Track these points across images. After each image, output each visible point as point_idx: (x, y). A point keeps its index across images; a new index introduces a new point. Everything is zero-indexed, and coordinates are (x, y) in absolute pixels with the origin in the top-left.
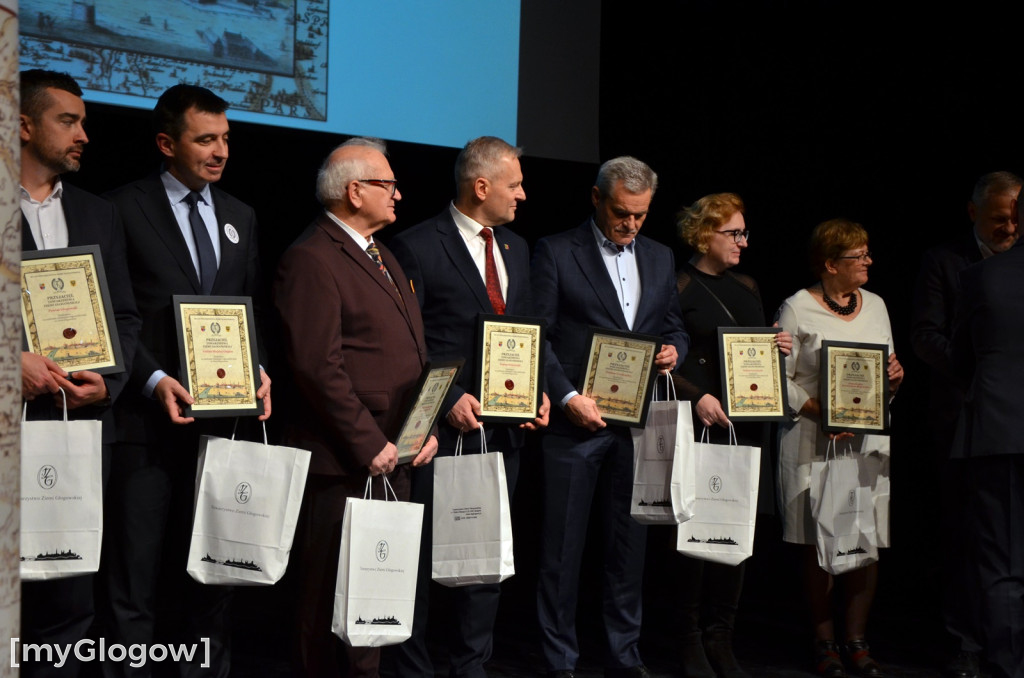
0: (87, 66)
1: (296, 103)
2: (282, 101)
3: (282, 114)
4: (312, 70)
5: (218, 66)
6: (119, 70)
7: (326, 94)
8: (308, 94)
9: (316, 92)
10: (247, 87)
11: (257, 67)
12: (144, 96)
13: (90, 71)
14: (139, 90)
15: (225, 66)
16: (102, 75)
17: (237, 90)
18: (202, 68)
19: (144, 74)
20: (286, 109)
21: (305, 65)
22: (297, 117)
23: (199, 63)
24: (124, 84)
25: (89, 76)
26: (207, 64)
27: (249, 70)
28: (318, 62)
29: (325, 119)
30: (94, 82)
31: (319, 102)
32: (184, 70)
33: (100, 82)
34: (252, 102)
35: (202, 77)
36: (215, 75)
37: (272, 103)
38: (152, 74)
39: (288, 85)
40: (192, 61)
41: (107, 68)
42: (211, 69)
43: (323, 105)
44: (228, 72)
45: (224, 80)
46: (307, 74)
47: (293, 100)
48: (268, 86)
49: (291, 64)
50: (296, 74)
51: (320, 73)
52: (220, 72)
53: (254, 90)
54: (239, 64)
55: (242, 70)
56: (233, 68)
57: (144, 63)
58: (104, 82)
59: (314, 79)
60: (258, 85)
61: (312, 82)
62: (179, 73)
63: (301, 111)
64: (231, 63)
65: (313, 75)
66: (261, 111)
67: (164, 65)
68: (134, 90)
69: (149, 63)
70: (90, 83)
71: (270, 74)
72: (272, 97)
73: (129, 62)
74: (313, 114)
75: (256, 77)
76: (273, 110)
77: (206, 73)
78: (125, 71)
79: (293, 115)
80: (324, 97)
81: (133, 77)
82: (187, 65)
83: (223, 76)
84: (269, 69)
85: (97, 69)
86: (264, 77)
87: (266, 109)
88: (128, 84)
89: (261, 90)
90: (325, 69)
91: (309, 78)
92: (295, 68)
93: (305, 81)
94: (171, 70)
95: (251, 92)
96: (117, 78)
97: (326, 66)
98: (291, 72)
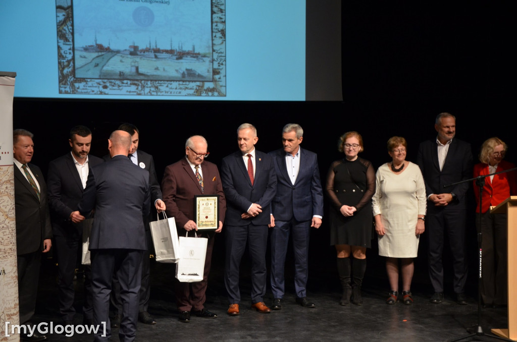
0: (136, 87)
1: (214, 91)
2: (208, 91)
3: (208, 96)
4: (220, 78)
5: (183, 81)
6: (147, 87)
7: (226, 86)
8: (218, 87)
9: (221, 86)
10: (195, 88)
11: (198, 80)
12: (157, 95)
13: (137, 89)
14: (155, 93)
15: (186, 81)
16: (142, 90)
17: (191, 89)
18: (178, 82)
19: (157, 87)
20: (210, 94)
21: (217, 77)
22: (214, 96)
23: (176, 81)
24: (150, 92)
25: (137, 91)
26: (179, 81)
27: (195, 81)
28: (222, 75)
29: (225, 96)
30: (139, 92)
31: (223, 90)
32: (171, 84)
33: (141, 92)
34: (197, 92)
35: (178, 86)
36: (182, 85)
37: (204, 92)
38: (160, 87)
39: (210, 85)
40: (174, 81)
41: (143, 87)
42: (181, 83)
43: (225, 91)
44: (187, 83)
45: (186, 86)
46: (218, 80)
47: (212, 90)
48: (203, 86)
49: (211, 77)
50: (213, 80)
51: (223, 79)
52: (184, 83)
53: (198, 88)
54: (192, 79)
55: (192, 81)
56: (189, 81)
57: (156, 84)
58: (143, 92)
59: (221, 81)
60: (199, 86)
61: (220, 83)
62: (170, 86)
63: (216, 94)
64: (189, 80)
65: (220, 80)
66: (200, 95)
67: (164, 83)
68: (153, 93)
69: (158, 83)
70: (137, 93)
71: (203, 82)
72: (204, 90)
73: (151, 84)
74: (220, 94)
75: (198, 83)
76: (205, 95)
77: (179, 84)
78: (150, 87)
79: (213, 95)
80: (225, 88)
81: (153, 89)
82: (172, 82)
83: (186, 85)
84: (203, 80)
85: (140, 88)
86: (201, 83)
87: (202, 95)
88: (151, 92)
89: (200, 88)
90: (225, 78)
91: (219, 81)
92: (213, 78)
93: (217, 83)
94: (166, 85)
95: (196, 89)
96: (147, 90)
97: (225, 76)
98: (211, 80)
